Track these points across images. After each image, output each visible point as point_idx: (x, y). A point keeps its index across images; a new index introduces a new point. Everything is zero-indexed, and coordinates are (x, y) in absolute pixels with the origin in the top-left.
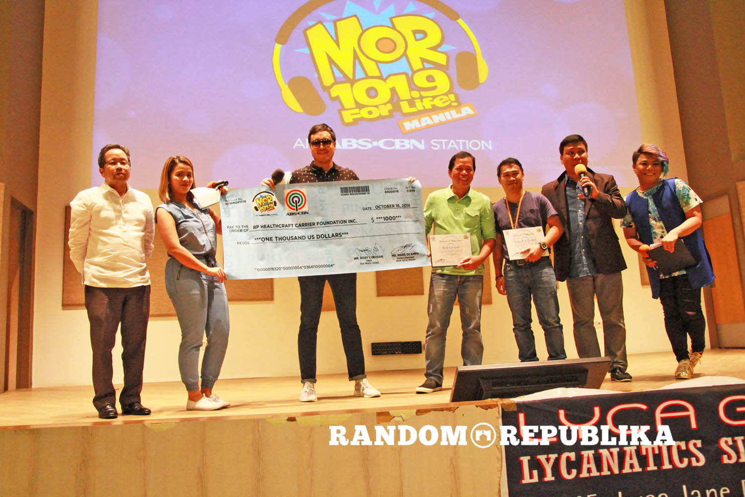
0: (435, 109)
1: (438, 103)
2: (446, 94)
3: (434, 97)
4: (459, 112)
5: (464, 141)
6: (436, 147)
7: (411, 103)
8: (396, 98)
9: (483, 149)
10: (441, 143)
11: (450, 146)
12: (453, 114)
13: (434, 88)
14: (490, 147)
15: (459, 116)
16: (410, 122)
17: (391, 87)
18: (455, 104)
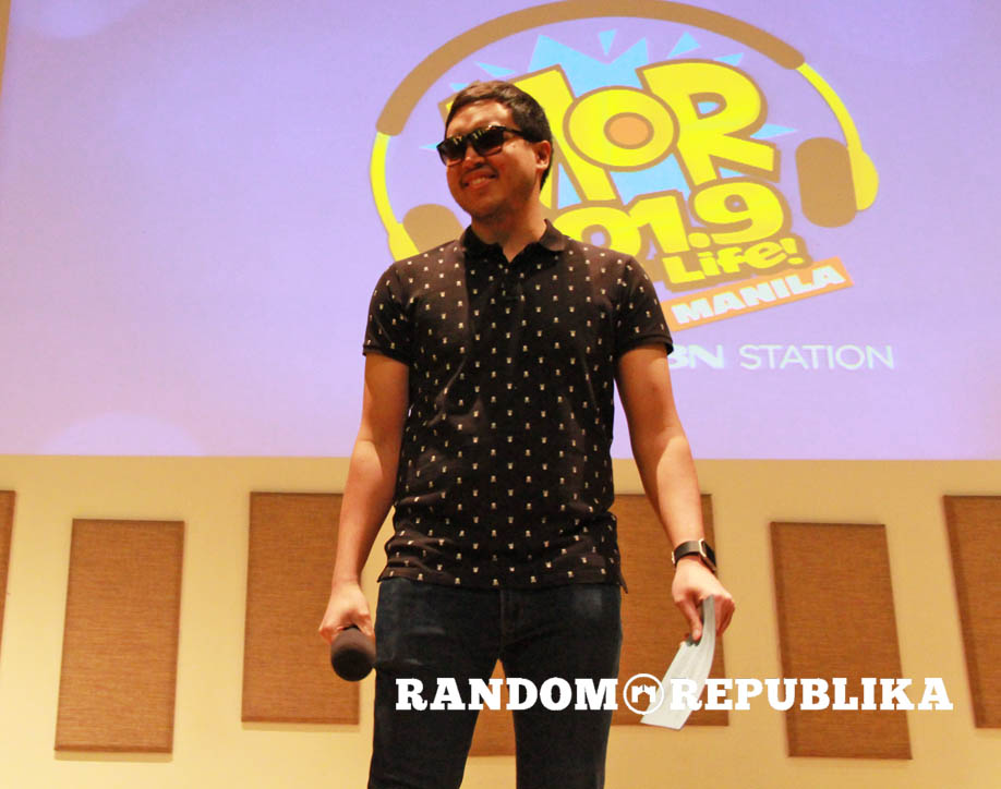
0: (747, 274)
1: (754, 258)
2: (775, 238)
3: (746, 246)
4: (808, 279)
5: (822, 347)
6: (753, 362)
7: (691, 260)
8: (653, 251)
9: (871, 365)
10: (764, 353)
11: (786, 360)
12: (794, 284)
13: (747, 224)
14: (890, 363)
15: (808, 288)
16: (689, 303)
17: (642, 223)
18: (798, 261)
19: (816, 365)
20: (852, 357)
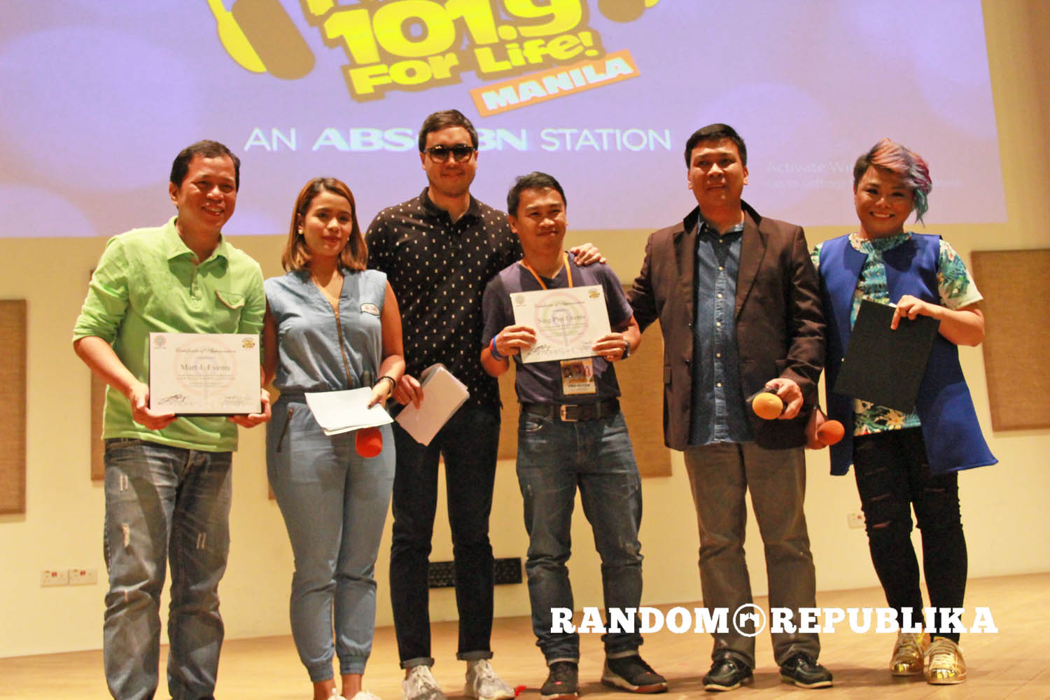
0: (549, 64)
1: (557, 50)
2: (574, 32)
3: (548, 39)
4: (601, 69)
5: (611, 131)
6: (552, 144)
7: (500, 51)
8: (466, 42)
9: (652, 147)
10: (562, 137)
11: (581, 142)
12: (587, 75)
13: (549, 18)
14: (668, 145)
15: (601, 77)
16: (497, 91)
17: (456, 16)
18: (593, 53)
19: (606, 147)
20: (636, 139)
